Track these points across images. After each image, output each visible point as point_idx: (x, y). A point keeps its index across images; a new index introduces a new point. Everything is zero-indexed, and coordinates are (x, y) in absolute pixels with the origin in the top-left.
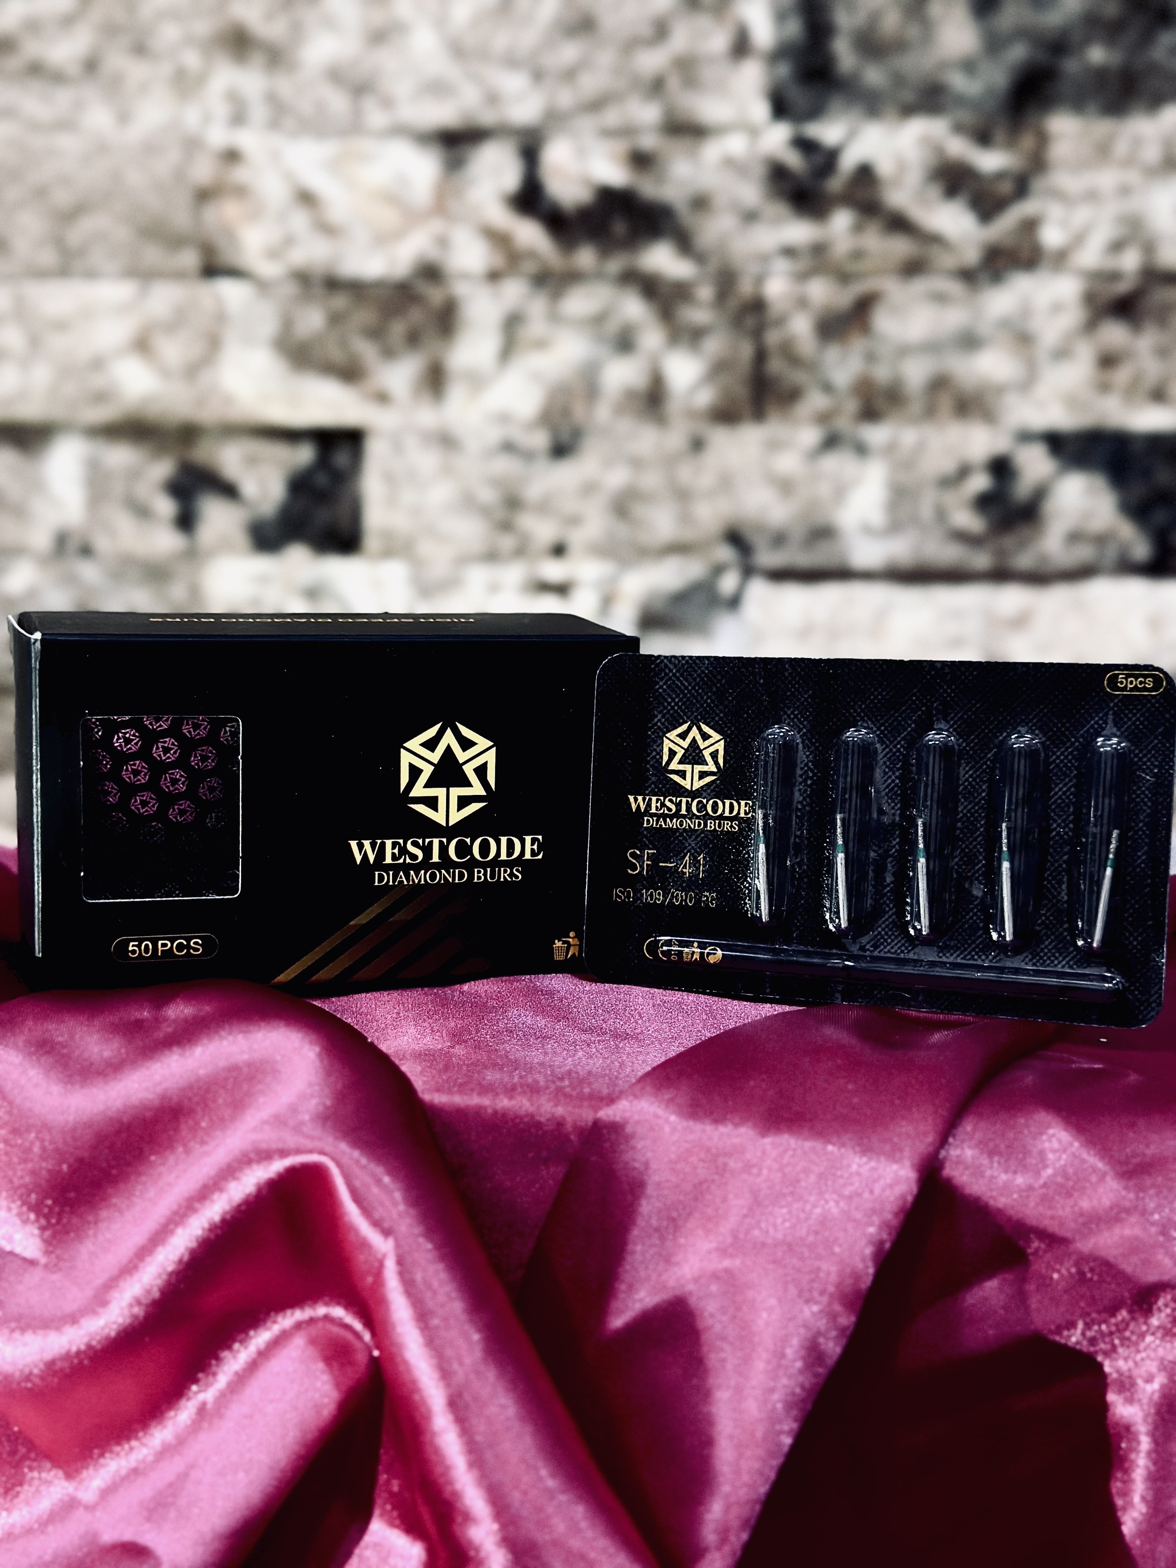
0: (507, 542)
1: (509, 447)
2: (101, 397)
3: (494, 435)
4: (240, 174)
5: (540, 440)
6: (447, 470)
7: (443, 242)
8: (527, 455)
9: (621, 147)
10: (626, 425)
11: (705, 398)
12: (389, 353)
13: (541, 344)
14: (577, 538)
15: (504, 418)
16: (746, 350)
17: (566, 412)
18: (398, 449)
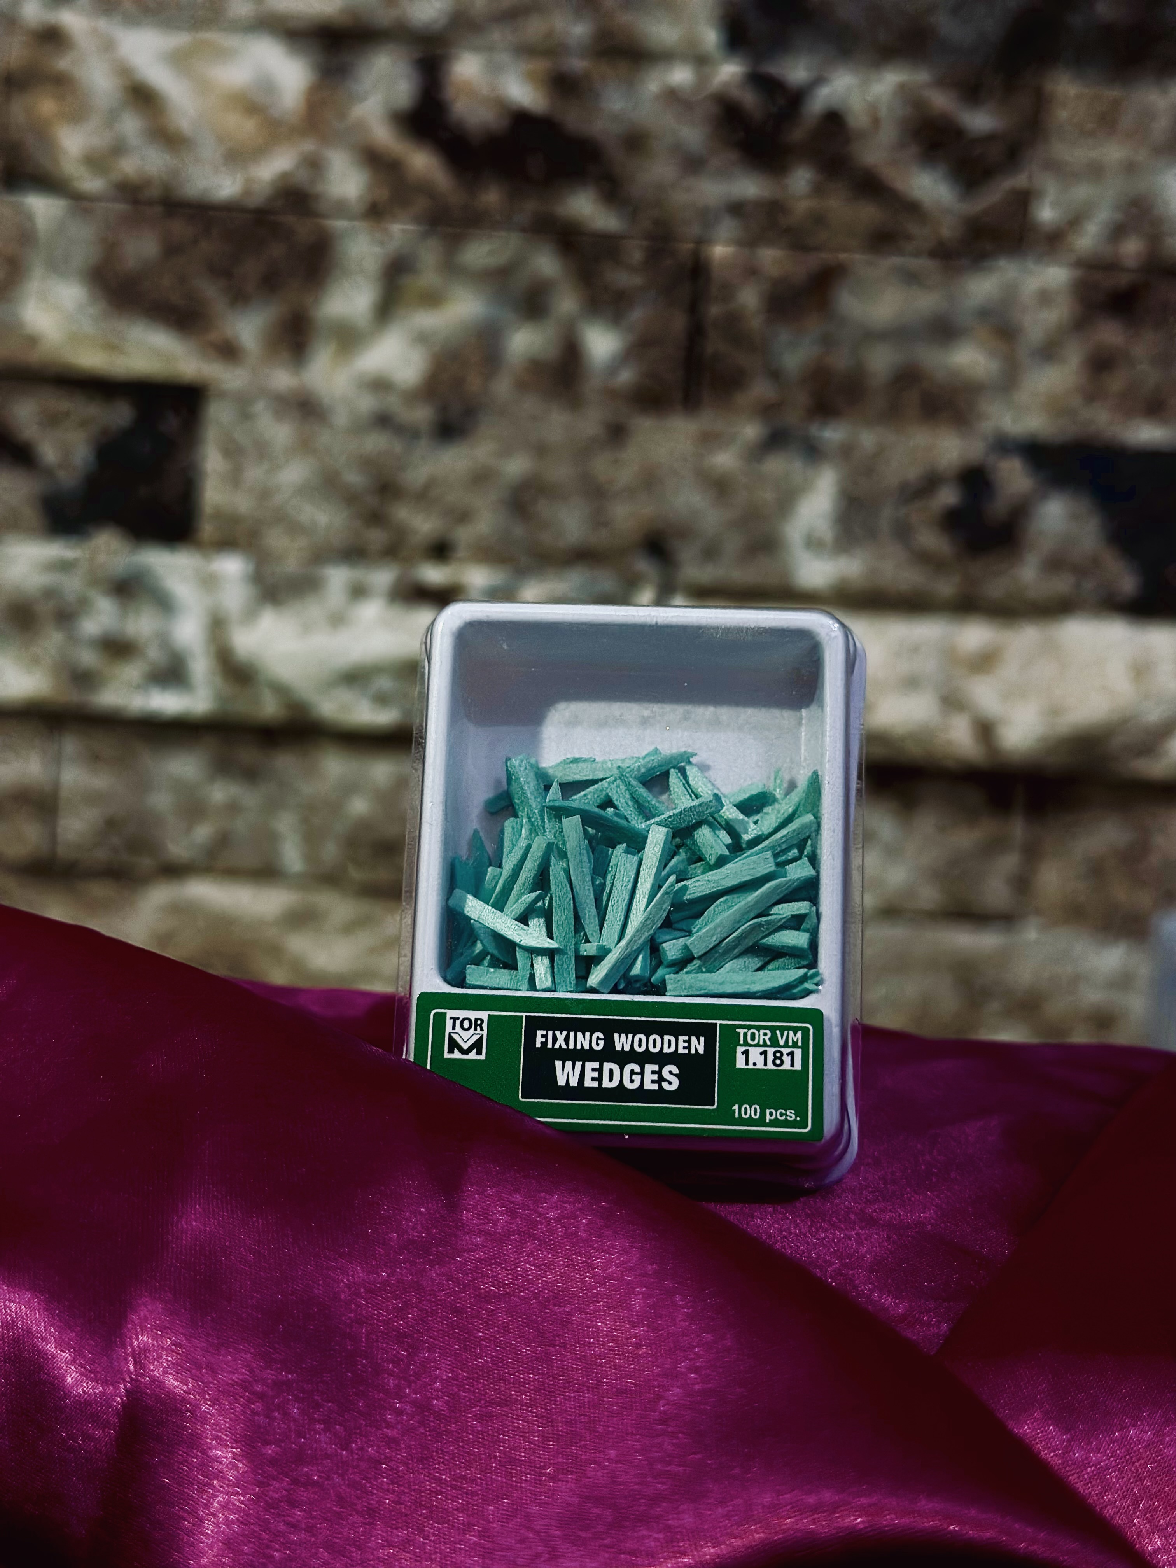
0: (376, 537)
1: (384, 421)
3: (367, 403)
5: (423, 415)
6: (305, 446)
7: (314, 164)
8: (407, 433)
9: (541, 65)
10: (530, 404)
11: (626, 376)
12: (238, 298)
13: (433, 299)
14: (464, 535)
15: (379, 384)
16: (679, 323)
17: (457, 383)
18: (246, 415)
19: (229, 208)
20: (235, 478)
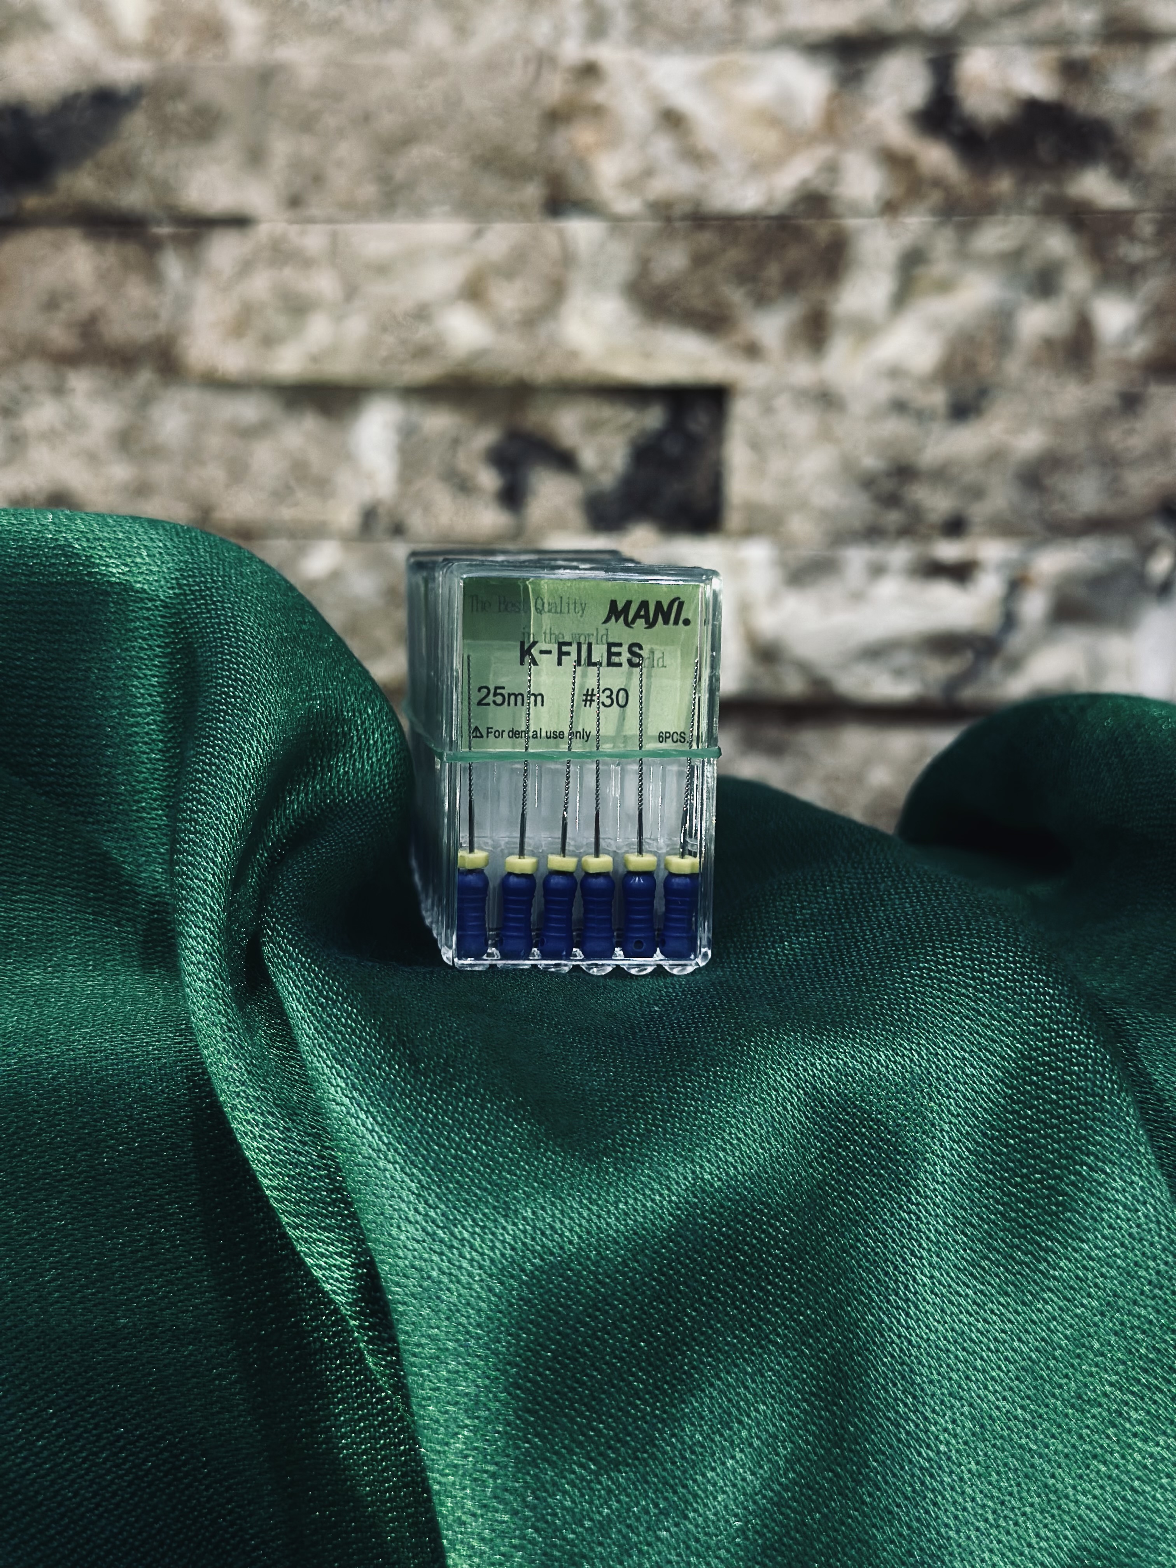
0: (893, 518)
1: (900, 406)
2: (423, 352)
3: (883, 391)
4: (599, 95)
5: (938, 398)
6: (825, 435)
7: (832, 168)
8: (921, 416)
9: (1051, 54)
10: (1042, 380)
11: (1140, 347)
12: (761, 300)
13: (945, 286)
14: (979, 511)
15: (895, 373)
17: (970, 366)
18: (768, 410)
19: (752, 218)
20: (759, 470)
